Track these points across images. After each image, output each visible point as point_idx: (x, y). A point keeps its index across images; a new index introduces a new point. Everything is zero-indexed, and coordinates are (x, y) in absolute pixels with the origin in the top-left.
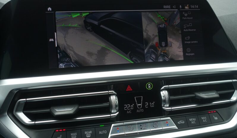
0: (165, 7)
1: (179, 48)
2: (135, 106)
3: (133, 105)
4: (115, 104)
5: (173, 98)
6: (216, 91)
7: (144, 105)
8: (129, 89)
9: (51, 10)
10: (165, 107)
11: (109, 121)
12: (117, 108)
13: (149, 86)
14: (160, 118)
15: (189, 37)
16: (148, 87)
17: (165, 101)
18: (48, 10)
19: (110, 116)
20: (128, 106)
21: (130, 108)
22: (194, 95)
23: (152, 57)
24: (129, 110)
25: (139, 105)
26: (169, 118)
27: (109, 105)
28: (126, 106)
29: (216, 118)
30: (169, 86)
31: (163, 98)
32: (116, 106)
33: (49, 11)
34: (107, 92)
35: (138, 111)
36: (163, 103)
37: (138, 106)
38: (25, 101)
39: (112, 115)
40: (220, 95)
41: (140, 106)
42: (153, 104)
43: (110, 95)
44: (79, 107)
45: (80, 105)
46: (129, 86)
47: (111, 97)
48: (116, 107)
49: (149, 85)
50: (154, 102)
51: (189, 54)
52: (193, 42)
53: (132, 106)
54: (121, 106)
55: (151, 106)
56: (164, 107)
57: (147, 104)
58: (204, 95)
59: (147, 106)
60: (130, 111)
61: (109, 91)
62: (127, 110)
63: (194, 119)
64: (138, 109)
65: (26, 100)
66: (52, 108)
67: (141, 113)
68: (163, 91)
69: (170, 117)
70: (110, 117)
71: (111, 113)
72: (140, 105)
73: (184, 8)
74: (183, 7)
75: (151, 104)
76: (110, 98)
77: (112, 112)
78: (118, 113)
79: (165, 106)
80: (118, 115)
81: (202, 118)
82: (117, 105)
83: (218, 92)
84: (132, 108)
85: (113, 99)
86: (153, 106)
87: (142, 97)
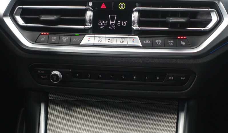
2: (109, 23)
3: (107, 21)
7: (116, 23)
8: (104, 6)
14: (128, 36)
16: (120, 6)
17: (134, 22)
20: (103, 22)
21: (104, 24)
24: (102, 26)
25: (112, 22)
27: (84, 18)
28: (100, 22)
29: (183, 43)
30: (141, 8)
31: (133, 19)
35: (110, 27)
38: (22, 8)
39: (86, 27)
42: (125, 23)
43: (86, 10)
44: (61, 17)
46: (103, 4)
47: (87, 12)
49: (122, 5)
50: (126, 22)
53: (106, 23)
55: (123, 25)
56: (133, 26)
57: (119, 22)
59: (119, 24)
60: (103, 27)
61: (86, 7)
62: (101, 25)
63: (160, 41)
64: (111, 26)
66: (40, 15)
67: (113, 29)
68: (135, 12)
69: (138, 36)
70: (84, 28)
71: (85, 25)
72: (113, 22)
75: (123, 23)
77: (87, 24)
78: (92, 26)
81: (169, 41)
84: (105, 24)
85: (89, 14)
86: (125, 25)
87: (116, 16)
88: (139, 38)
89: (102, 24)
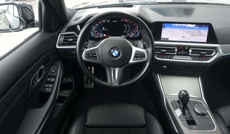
5: (193, 52)
7: (184, 52)
11: (174, 55)
14: (188, 56)
17: (190, 53)
22: (200, 52)
28: (179, 52)
29: (204, 59)
30: (192, 49)
31: (190, 52)
35: (182, 54)
43: (175, 49)
45: (167, 50)
46: (181, 47)
49: (187, 48)
50: (187, 52)
53: (181, 52)
54: (177, 52)
60: (180, 54)
63: (197, 59)
66: (160, 49)
68: (190, 50)
69: (191, 57)
77: (175, 53)
81: (200, 59)
83: (206, 52)
85: (176, 50)
87: (184, 50)
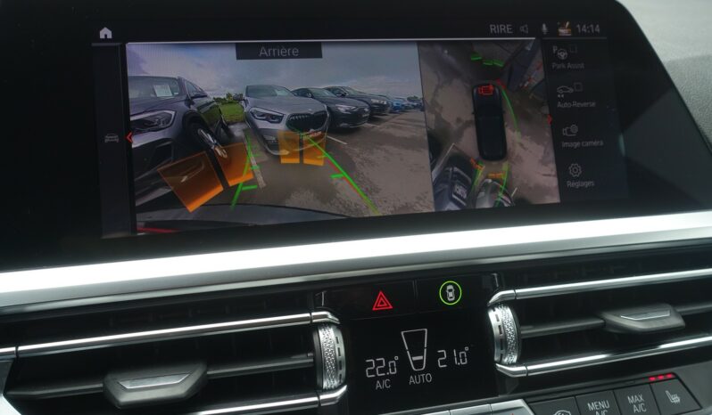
0: (493, 28)
1: (544, 162)
2: (403, 363)
3: (397, 358)
4: (335, 356)
5: (529, 331)
6: (670, 307)
7: (433, 357)
8: (382, 303)
9: (110, 36)
10: (505, 365)
12: (343, 372)
13: (451, 294)
14: (490, 402)
15: (574, 129)
16: (445, 296)
17: (503, 342)
18: (102, 36)
19: (319, 402)
20: (381, 363)
21: (385, 370)
22: (602, 321)
23: (456, 194)
24: (381, 379)
25: (415, 358)
26: (519, 402)
27: (312, 360)
28: (371, 364)
29: (675, 399)
30: (518, 291)
32: (338, 365)
33: (103, 40)
34: (308, 315)
35: (412, 380)
36: (497, 351)
37: (414, 362)
38: (14, 356)
39: (323, 397)
40: (685, 317)
41: (419, 364)
42: (463, 355)
44: (209, 373)
45: (211, 363)
46: (381, 293)
47: (321, 333)
48: (336, 368)
49: (450, 290)
50: (467, 349)
51: (578, 185)
52: (588, 144)
53: (392, 364)
55: (459, 361)
56: (500, 363)
57: (442, 355)
58: (632, 321)
59: (443, 362)
60: (385, 382)
61: (314, 314)
62: (377, 378)
63: (603, 405)
64: (414, 373)
65: (17, 353)
66: (109, 377)
67: (424, 385)
68: (496, 309)
69: (524, 398)
70: (316, 406)
71: (318, 390)
72: (420, 358)
73: (557, 34)
74: (553, 31)
75: (458, 356)
76: (315, 338)
77: (325, 385)
78: (344, 389)
79: (505, 360)
80: (344, 395)
81: (631, 400)
82: (340, 362)
83: (679, 310)
84: (393, 371)
85: (329, 339)
86: (464, 361)
87: (426, 330)
88: (527, 403)
89: (381, 371)
